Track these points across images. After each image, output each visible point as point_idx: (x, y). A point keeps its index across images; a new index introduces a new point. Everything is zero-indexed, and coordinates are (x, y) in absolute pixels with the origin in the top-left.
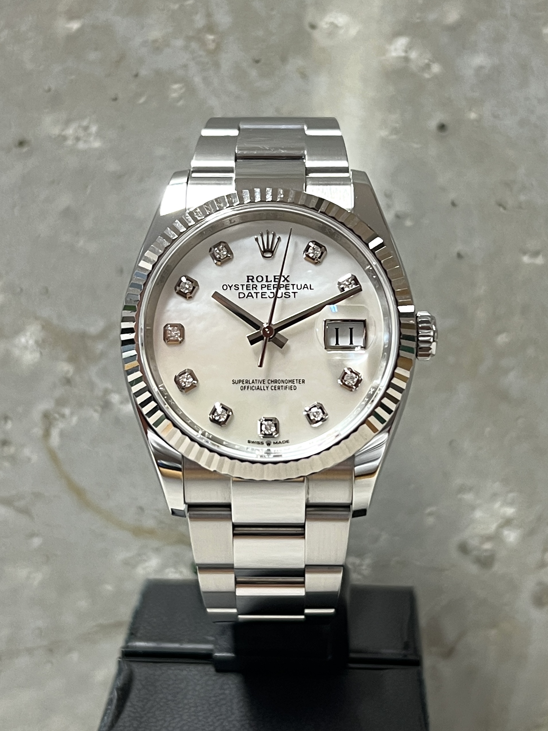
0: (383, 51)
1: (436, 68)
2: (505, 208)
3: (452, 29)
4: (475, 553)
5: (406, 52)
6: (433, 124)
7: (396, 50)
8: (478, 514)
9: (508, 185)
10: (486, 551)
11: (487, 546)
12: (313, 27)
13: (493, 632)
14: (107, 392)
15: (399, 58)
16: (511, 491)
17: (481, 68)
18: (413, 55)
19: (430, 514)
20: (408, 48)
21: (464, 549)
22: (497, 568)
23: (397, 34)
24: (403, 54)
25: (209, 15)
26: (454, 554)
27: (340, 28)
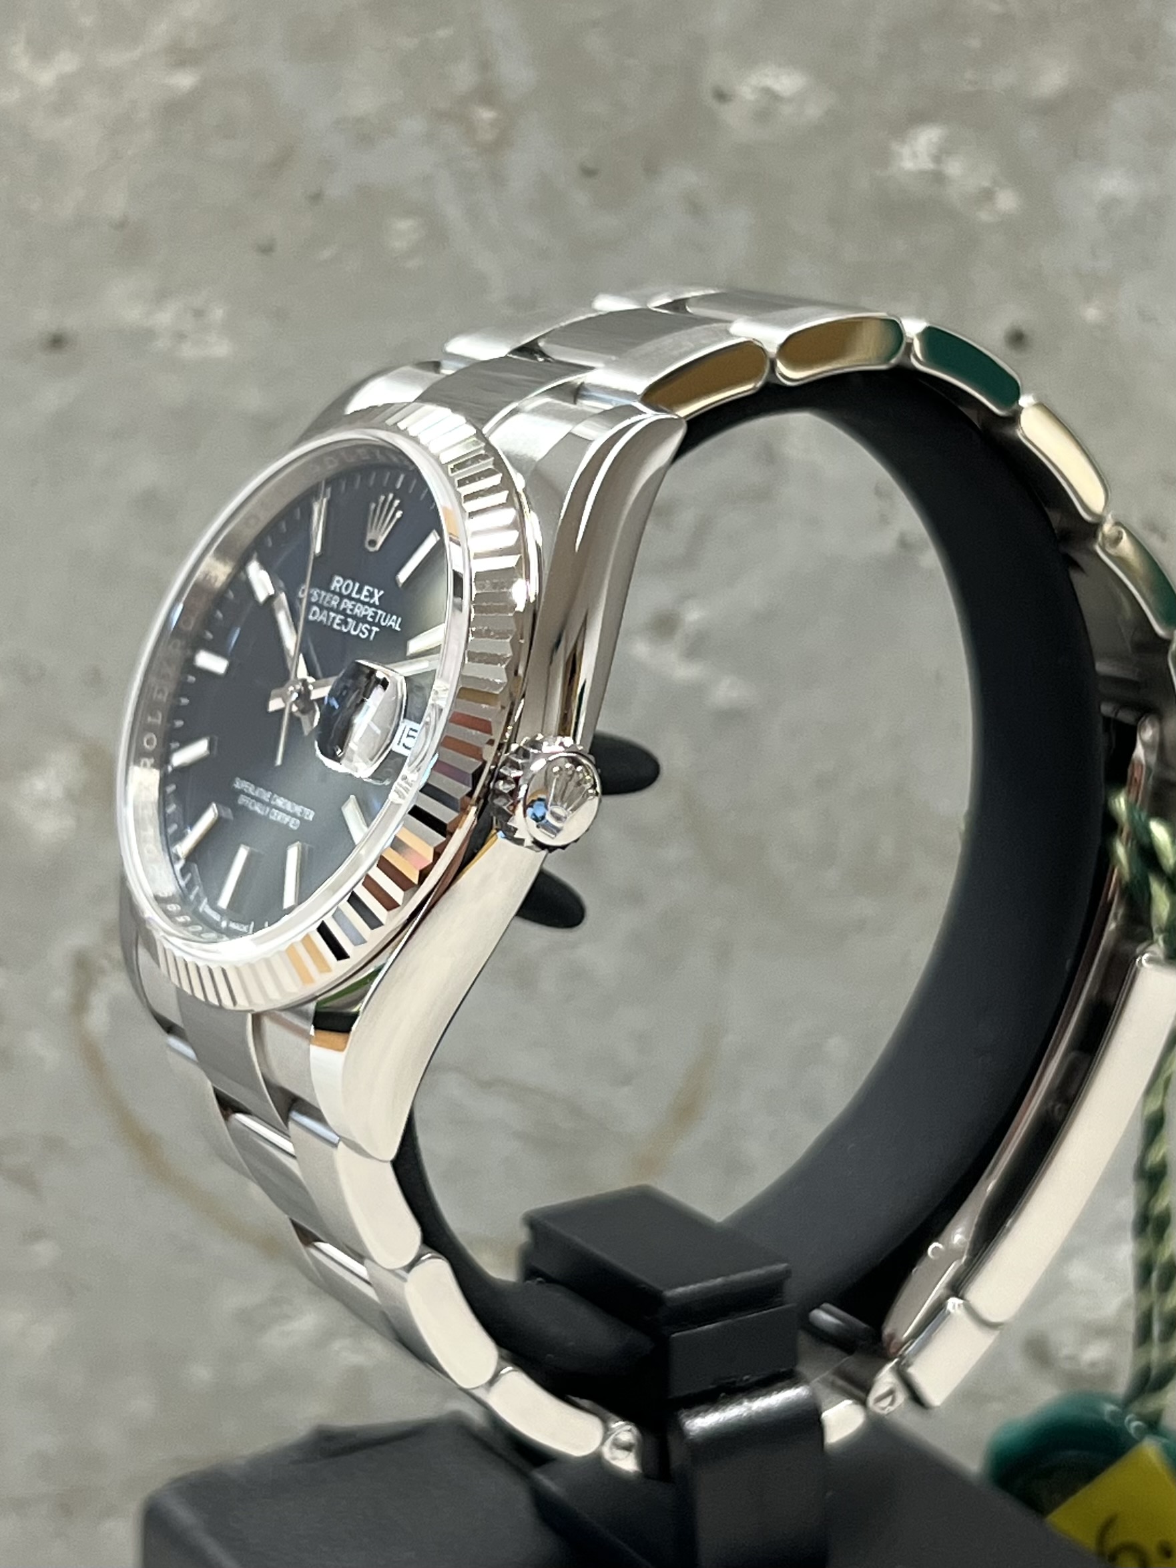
0: (883, 157)
1: (1007, 201)
3: (1050, 109)
4: (1067, 1366)
5: (937, 159)
6: (998, 328)
7: (913, 155)
8: (1079, 1272)
10: (1092, 1364)
11: (1096, 1351)
12: (722, 96)
15: (922, 173)
17: (1114, 203)
18: (954, 168)
20: (943, 152)
21: (1040, 1352)
23: (918, 118)
24: (929, 165)
25: (485, 65)
26: (1017, 1361)
27: (787, 101)
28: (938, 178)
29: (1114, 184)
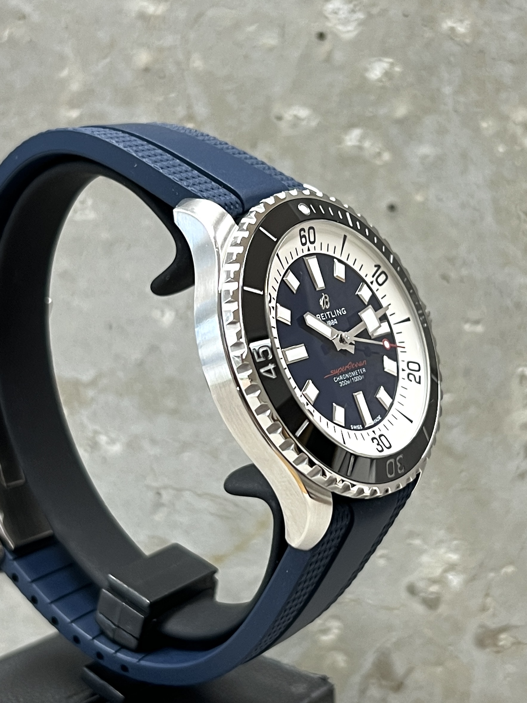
0: (339, 141)
1: (386, 156)
2: (448, 281)
3: (401, 122)
4: (422, 594)
5: (360, 141)
6: (384, 204)
7: (351, 140)
8: (425, 559)
9: (451, 260)
10: (432, 593)
11: (434, 588)
12: (280, 118)
13: (439, 670)
14: (96, 432)
15: (354, 146)
16: (455, 539)
17: (425, 157)
18: (367, 144)
19: (381, 557)
20: (362, 138)
21: (412, 590)
22: (443, 609)
23: (352, 126)
24: (357, 144)
25: (189, 107)
26: (404, 595)
27: (303, 120)
28: (360, 148)
29: (425, 150)
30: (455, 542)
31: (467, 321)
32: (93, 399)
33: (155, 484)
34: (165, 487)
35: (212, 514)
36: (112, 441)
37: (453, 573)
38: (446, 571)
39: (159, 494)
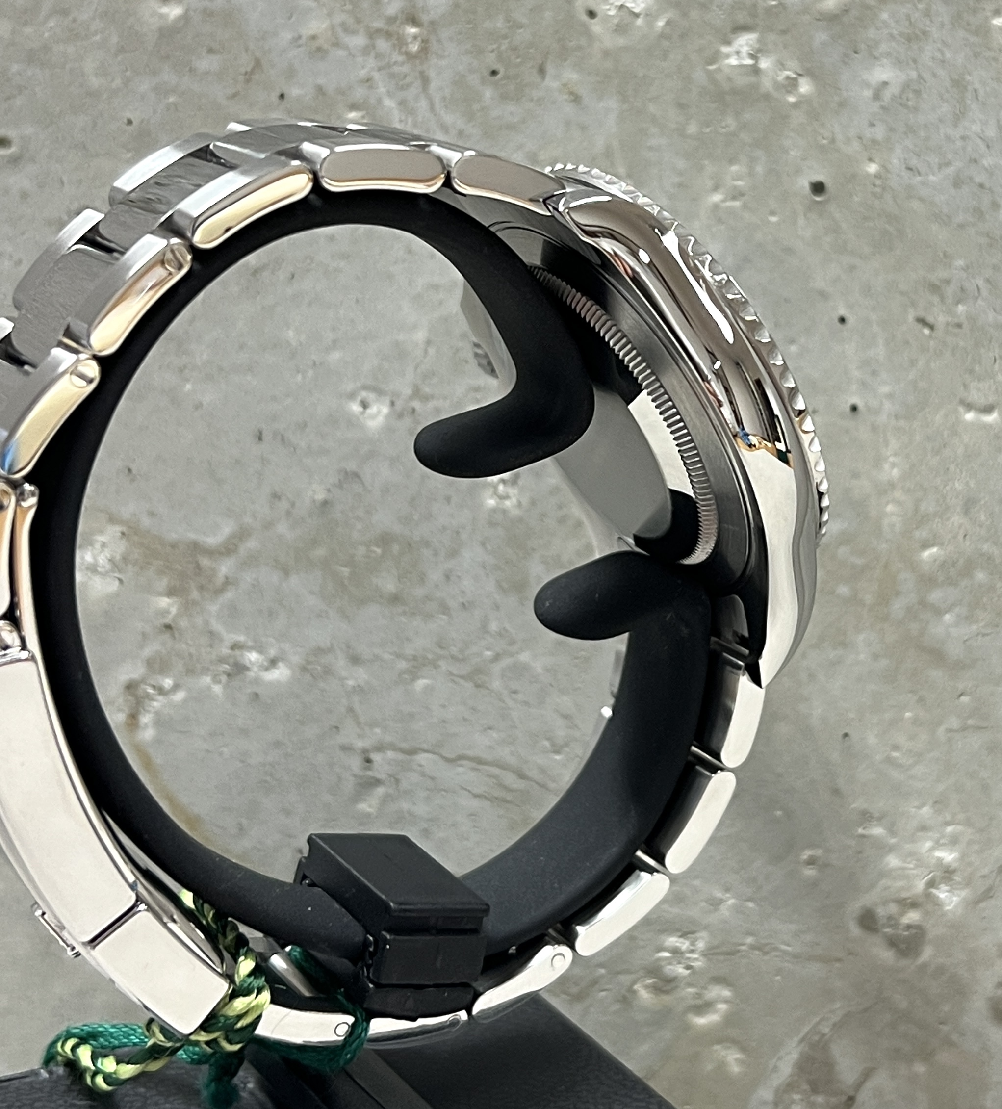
0: (713, 56)
1: (805, 87)
2: (932, 327)
3: (832, 18)
4: (888, 930)
5: (752, 56)
6: (804, 184)
7: (738, 53)
8: (893, 861)
9: (935, 288)
10: (909, 927)
12: (592, 14)
14: (238, 647)
15: (741, 66)
16: (951, 822)
17: (883, 86)
18: (766, 63)
19: (811, 862)
20: (757, 51)
21: (868, 921)
22: (928, 955)
23: (737, 28)
24: (750, 62)
26: (855, 930)
27: (637, 15)
28: (755, 70)
29: (882, 73)
30: (949, 829)
31: (969, 407)
32: (228, 582)
33: (360, 744)
34: (380, 748)
35: (476, 796)
36: (273, 663)
37: (947, 888)
38: (932, 884)
39: (368, 761)
